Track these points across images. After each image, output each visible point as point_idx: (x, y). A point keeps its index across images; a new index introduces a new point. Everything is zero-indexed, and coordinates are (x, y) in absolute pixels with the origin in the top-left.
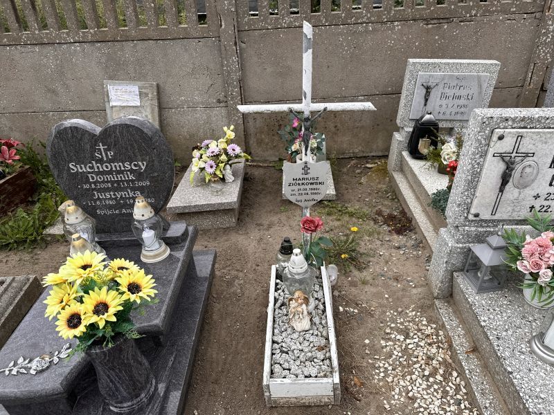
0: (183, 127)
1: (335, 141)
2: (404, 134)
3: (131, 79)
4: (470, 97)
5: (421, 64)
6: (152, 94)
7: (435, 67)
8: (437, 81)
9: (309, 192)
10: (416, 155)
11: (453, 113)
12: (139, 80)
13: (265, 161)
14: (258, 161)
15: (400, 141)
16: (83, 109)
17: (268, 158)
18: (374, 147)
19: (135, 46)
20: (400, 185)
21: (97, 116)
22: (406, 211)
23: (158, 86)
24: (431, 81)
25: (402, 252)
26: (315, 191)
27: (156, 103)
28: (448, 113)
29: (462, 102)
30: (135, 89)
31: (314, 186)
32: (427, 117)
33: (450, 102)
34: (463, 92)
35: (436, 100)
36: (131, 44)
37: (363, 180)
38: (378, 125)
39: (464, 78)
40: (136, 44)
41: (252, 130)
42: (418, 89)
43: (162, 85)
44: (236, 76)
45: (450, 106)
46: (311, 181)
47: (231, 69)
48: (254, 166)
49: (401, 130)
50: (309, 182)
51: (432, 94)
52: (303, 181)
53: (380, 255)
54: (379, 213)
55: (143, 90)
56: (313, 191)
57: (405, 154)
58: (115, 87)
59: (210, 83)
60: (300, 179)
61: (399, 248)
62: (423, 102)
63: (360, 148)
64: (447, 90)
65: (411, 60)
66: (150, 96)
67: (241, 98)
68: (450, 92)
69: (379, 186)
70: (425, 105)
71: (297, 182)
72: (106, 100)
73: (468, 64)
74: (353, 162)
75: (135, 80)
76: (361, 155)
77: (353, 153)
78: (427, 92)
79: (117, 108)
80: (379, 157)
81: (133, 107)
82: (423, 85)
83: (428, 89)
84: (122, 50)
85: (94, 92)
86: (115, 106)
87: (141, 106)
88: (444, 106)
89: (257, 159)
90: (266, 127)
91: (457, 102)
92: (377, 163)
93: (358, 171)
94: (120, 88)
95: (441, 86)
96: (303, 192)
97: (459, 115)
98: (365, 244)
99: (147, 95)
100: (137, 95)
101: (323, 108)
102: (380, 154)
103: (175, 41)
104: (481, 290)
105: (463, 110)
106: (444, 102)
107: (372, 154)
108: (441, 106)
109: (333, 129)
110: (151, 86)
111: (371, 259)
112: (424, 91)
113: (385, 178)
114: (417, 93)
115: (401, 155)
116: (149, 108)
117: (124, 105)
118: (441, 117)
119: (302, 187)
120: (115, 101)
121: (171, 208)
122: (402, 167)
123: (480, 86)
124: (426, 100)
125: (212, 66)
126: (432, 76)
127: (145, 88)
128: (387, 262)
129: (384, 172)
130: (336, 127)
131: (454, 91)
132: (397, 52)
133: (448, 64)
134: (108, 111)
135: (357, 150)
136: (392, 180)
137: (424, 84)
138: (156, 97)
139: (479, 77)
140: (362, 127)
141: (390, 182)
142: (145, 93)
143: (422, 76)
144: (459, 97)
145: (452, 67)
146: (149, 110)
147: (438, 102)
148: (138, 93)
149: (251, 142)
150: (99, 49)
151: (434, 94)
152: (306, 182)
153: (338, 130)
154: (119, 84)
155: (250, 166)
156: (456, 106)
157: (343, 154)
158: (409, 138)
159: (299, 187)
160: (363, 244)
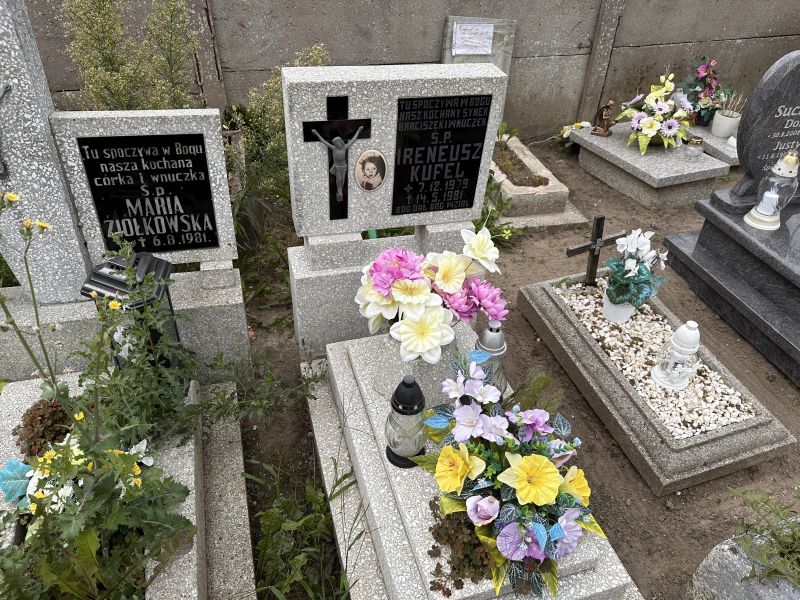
3: (484, 14)
6: (509, 36)
12: (492, 15)
27: (510, 49)
30: (489, 29)
55: (500, 32)
58: (464, 26)
59: (578, 21)
66: (505, 39)
67: (614, 41)
79: (459, 58)
81: (482, 55)
86: (459, 55)
87: (491, 54)
94: (469, 28)
100: (490, 38)
116: (501, 56)
117: (470, 53)
120: (459, 47)
121: (661, 180)
127: (502, 27)
138: (513, 41)
142: (500, 35)
146: (500, 60)
148: (492, 35)
154: (470, 22)
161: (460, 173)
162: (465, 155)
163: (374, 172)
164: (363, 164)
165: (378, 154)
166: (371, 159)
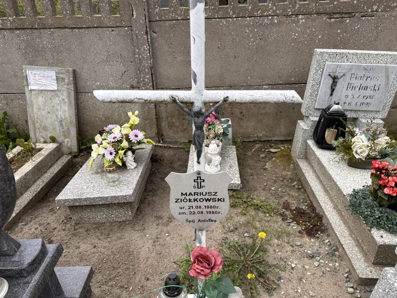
0: (98, 110)
1: (240, 126)
2: (310, 123)
3: (50, 65)
4: (376, 88)
5: (329, 54)
6: (69, 79)
7: (342, 58)
8: (344, 71)
9: (205, 210)
10: (322, 144)
11: (359, 104)
12: (57, 66)
13: (176, 143)
14: (170, 143)
15: (306, 130)
16: (6, 92)
17: (179, 140)
18: (277, 132)
19: (52, 33)
20: (306, 175)
21: (19, 99)
22: (315, 205)
23: (74, 72)
24: (338, 72)
25: (316, 264)
26: (213, 210)
27: (72, 87)
28: (354, 103)
29: (368, 92)
30: (52, 74)
31: (211, 203)
32: (335, 107)
33: (356, 93)
34: (370, 83)
35: (342, 90)
36: (48, 32)
37: (268, 166)
38: (281, 112)
39: (372, 69)
40: (53, 31)
41: (164, 114)
42: (325, 79)
43: (78, 71)
44: (147, 63)
45: (356, 96)
46: (207, 197)
47: (142, 57)
48: (165, 147)
49: (305, 119)
50: (204, 197)
51: (338, 84)
52: (196, 197)
53: (292, 268)
54: (287, 206)
55: (60, 76)
56: (209, 210)
57: (311, 143)
58: (34, 72)
59: (124, 70)
60: (190, 194)
61: (312, 257)
62: (329, 92)
63: (264, 133)
64: (353, 81)
65: (318, 50)
66: (66, 81)
67: (153, 85)
68: (357, 83)
69: (284, 173)
70: (331, 95)
71: (188, 198)
72: (25, 83)
73: (376, 55)
74: (258, 146)
75: (53, 66)
76: (265, 139)
77: (258, 137)
78: (334, 82)
79: (35, 92)
80: (282, 142)
81: (51, 91)
82: (329, 75)
83: (335, 79)
84: (40, 38)
85: (16, 76)
86: (34, 90)
87: (58, 90)
88: (350, 96)
89: (169, 140)
90: (177, 112)
91: (363, 93)
92: (280, 148)
93: (263, 155)
94: (38, 73)
95: (348, 76)
96: (196, 210)
97: (364, 106)
98: (274, 251)
99: (63, 79)
100: (54, 80)
101: (222, 98)
102: (282, 138)
103: (89, 30)
105: (368, 100)
106: (350, 92)
107: (275, 139)
108: (347, 96)
109: (239, 115)
110: (68, 71)
111: (283, 274)
112: (331, 81)
113: (289, 165)
114: (324, 82)
115: (306, 143)
116: (65, 92)
117: (42, 88)
118: (347, 107)
119: (194, 204)
120: (33, 85)
121: (59, 201)
122: (307, 155)
123: (388, 78)
124: (333, 90)
125: (125, 54)
126: (340, 66)
127: (62, 73)
128: (300, 280)
129: (288, 157)
130: (241, 113)
131: (361, 82)
132: (300, 45)
133: (356, 54)
134: (27, 94)
135: (261, 134)
136: (297, 168)
137: (331, 74)
138: (72, 82)
139: (387, 68)
140: (266, 114)
141: (294, 169)
142: (62, 78)
143: (329, 66)
144: (366, 88)
145: (360, 57)
146: (65, 94)
147: (345, 92)
148: (55, 78)
149: (163, 125)
150: (19, 36)
151: (341, 85)
152: (199, 197)
153: (243, 116)
154: (37, 69)
155: (160, 147)
156: (362, 97)
157: (248, 137)
158: (314, 127)
159: (190, 204)
160: (271, 249)
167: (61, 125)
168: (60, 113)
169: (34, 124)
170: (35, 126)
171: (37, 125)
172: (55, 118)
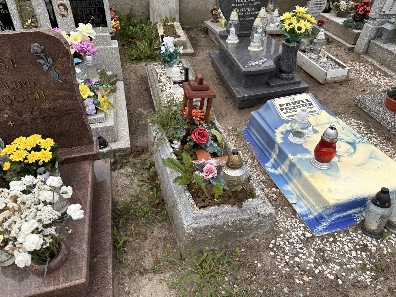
31: (321, 6)
50: (319, 3)
71: (315, 3)
96: (316, 9)
104: (384, 43)
119: (316, 6)
161: (98, 12)
162: (97, 5)
163: (64, 10)
164: (59, 6)
165: (63, 3)
166: (62, 5)
167: (171, 13)
168: (170, 5)
169: (153, 13)
170: (154, 15)
171: (156, 14)
172: (167, 8)
